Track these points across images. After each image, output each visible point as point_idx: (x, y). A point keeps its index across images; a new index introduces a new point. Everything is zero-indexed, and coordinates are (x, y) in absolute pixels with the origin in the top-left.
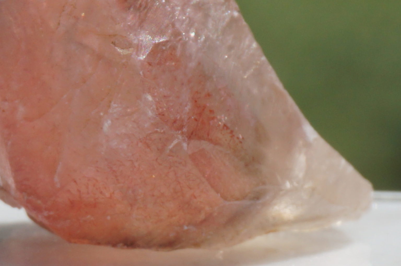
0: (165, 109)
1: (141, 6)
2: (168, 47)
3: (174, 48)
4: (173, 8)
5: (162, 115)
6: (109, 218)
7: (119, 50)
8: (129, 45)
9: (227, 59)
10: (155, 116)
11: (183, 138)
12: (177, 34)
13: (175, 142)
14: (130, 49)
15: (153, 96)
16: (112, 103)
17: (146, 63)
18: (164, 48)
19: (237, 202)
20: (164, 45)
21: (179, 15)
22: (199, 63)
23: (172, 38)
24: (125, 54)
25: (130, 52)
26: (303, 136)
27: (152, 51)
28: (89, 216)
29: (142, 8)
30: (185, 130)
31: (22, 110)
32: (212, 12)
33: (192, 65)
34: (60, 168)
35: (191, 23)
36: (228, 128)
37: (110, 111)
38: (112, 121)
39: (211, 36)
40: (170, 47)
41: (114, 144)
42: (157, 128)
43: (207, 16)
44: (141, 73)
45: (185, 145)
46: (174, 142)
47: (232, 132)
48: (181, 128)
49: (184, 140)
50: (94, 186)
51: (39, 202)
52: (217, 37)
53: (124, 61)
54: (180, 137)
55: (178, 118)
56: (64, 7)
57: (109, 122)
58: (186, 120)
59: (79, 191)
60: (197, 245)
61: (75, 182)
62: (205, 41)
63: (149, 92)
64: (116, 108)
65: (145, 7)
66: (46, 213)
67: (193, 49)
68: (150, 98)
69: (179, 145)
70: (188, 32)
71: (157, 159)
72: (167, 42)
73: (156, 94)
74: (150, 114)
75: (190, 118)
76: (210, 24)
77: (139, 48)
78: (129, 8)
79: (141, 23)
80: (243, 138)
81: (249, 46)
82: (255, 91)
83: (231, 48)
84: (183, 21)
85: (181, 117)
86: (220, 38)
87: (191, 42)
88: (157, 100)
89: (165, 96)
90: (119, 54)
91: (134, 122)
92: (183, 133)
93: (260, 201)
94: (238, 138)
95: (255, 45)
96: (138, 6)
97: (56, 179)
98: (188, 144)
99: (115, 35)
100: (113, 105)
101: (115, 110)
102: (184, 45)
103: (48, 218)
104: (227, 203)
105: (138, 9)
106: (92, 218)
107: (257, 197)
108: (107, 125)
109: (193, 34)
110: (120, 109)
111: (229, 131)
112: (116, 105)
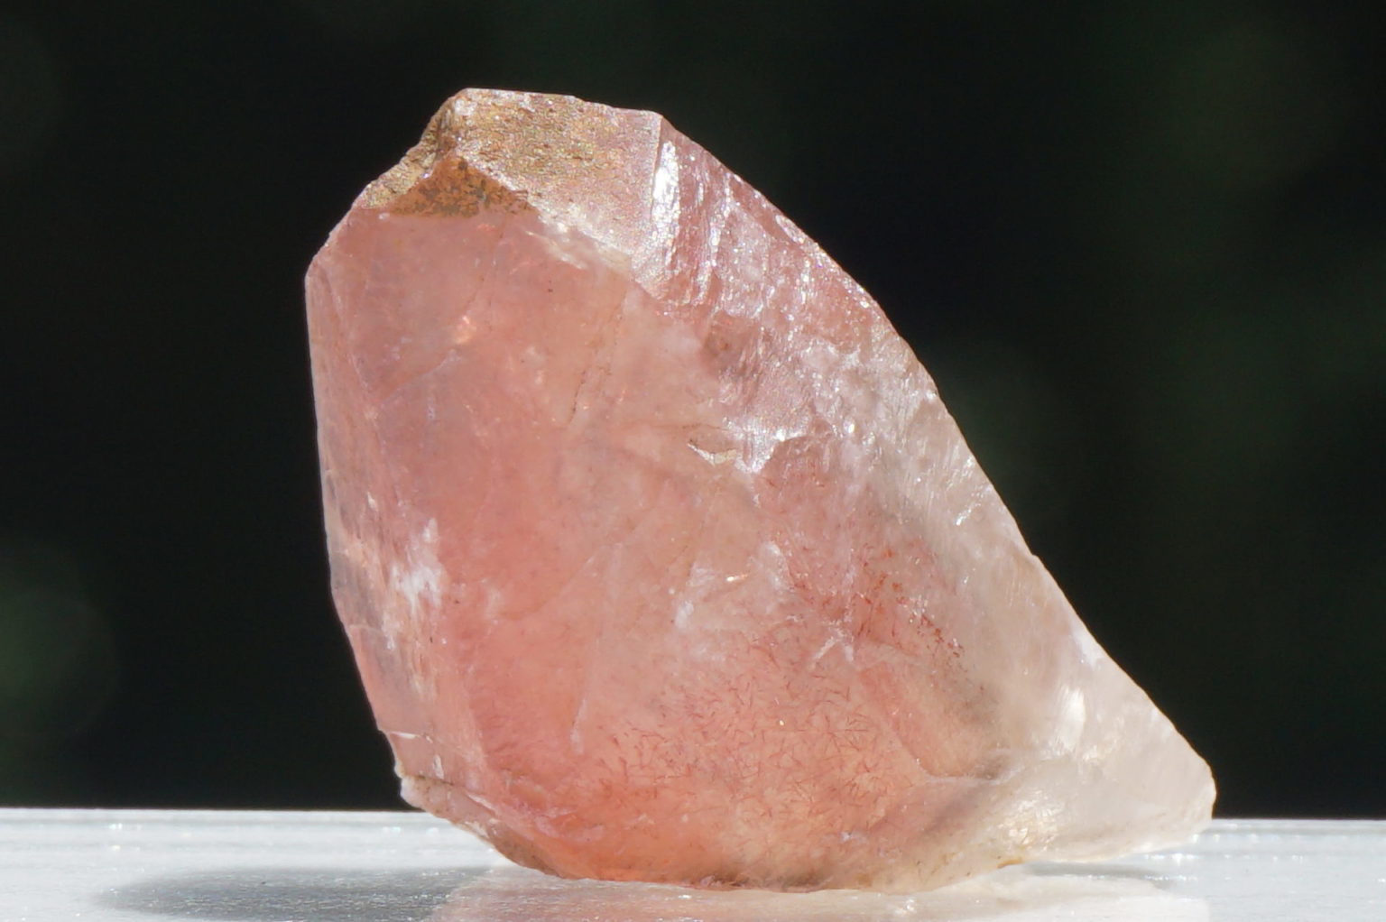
0: (806, 575)
1: (745, 366)
2: (805, 450)
3: (816, 453)
4: (808, 374)
5: (801, 586)
6: (685, 818)
7: (706, 456)
8: (728, 445)
9: (918, 483)
10: (788, 588)
11: (846, 635)
12: (820, 425)
13: (830, 644)
14: (730, 452)
15: (782, 548)
16: (695, 565)
17: (762, 481)
18: (798, 451)
19: (952, 780)
20: (797, 446)
21: (822, 388)
22: (868, 488)
23: (813, 432)
24: (718, 462)
25: (728, 458)
26: (1076, 653)
27: (774, 456)
28: (643, 817)
29: (748, 373)
30: (848, 619)
31: (495, 598)
32: (885, 392)
33: (854, 489)
34: (582, 714)
35: (846, 408)
36: (930, 624)
37: (692, 583)
38: (695, 605)
39: (886, 436)
40: (809, 450)
41: (700, 652)
42: (793, 615)
43: (874, 397)
44: (756, 497)
45: (849, 650)
46: (826, 644)
47: (938, 631)
48: (840, 613)
49: (847, 640)
50: (655, 748)
51: (538, 788)
52: (898, 439)
53: (717, 477)
54: (840, 633)
55: (834, 593)
56: (584, 373)
57: (689, 606)
58: (849, 599)
59: (624, 762)
60: (865, 881)
61: (616, 741)
62: (876, 444)
63: (773, 539)
64: (702, 576)
65: (755, 370)
66: (552, 814)
67: (854, 457)
68: (776, 551)
69: (836, 650)
70: (840, 424)
71: (788, 686)
72: (802, 439)
73: (787, 543)
74: (777, 582)
75: (855, 596)
76: (882, 413)
77: (747, 450)
78: (724, 370)
79: (749, 403)
80: (960, 647)
81: (962, 462)
82: (978, 554)
83: (925, 463)
84: (830, 402)
85: (839, 592)
86: (904, 441)
87: (849, 442)
88: (790, 555)
89: (805, 549)
90: (706, 464)
91: (743, 604)
92: (843, 626)
93: (997, 782)
94: (951, 646)
95: (971, 461)
96: (740, 365)
97: (576, 737)
98: (856, 648)
99: (695, 426)
100: (698, 570)
101: (702, 582)
102: (837, 449)
103: (556, 823)
104: (934, 781)
105: (741, 373)
106: (651, 822)
107: (992, 771)
108: (683, 615)
109: (851, 429)
110: (712, 578)
111: (932, 630)
112: (703, 571)
